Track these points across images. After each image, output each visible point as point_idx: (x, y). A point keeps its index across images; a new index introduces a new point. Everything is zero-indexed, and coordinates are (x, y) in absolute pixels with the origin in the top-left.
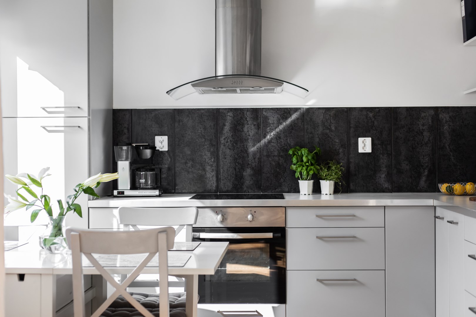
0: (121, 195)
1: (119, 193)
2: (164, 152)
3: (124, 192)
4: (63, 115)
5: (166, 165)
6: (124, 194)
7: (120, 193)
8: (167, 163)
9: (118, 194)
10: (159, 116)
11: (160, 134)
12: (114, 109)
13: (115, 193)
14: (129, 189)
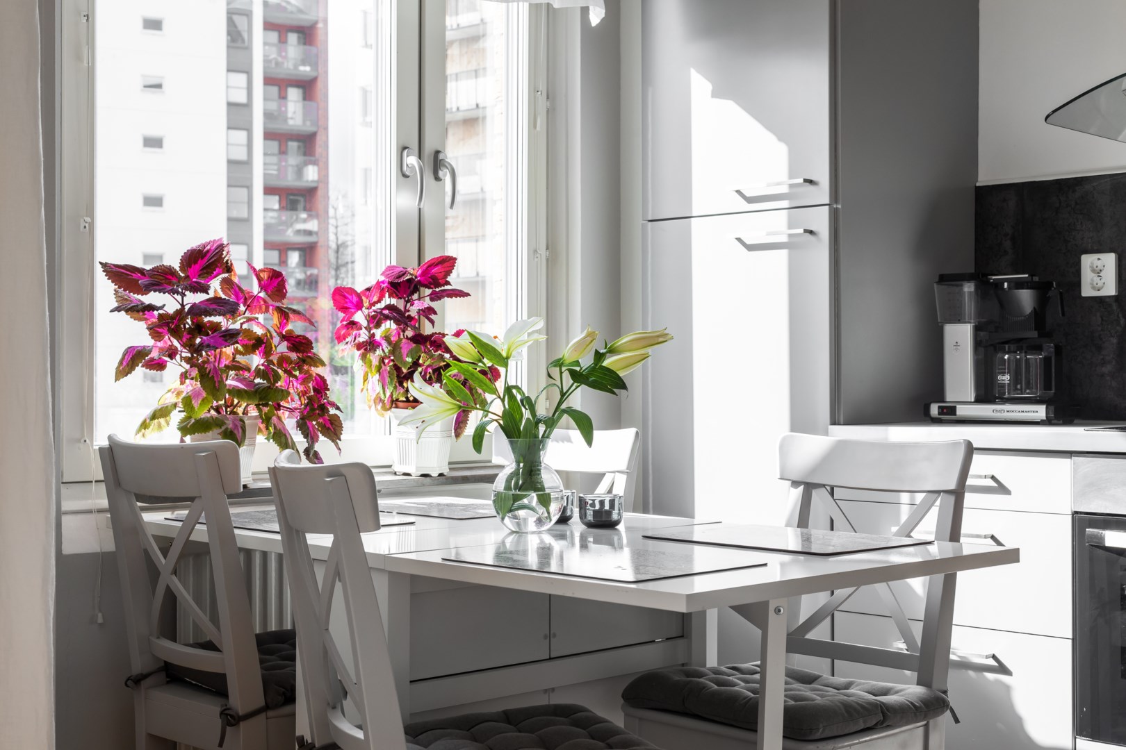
0: (949, 416)
1: (942, 410)
2: (1108, 300)
3: (955, 407)
4: (785, 204)
5: (1113, 337)
6: (955, 414)
7: (945, 411)
8: (1116, 333)
9: (939, 414)
10: (1093, 197)
11: (1095, 248)
12: (979, 187)
13: (934, 410)
14: (973, 400)
